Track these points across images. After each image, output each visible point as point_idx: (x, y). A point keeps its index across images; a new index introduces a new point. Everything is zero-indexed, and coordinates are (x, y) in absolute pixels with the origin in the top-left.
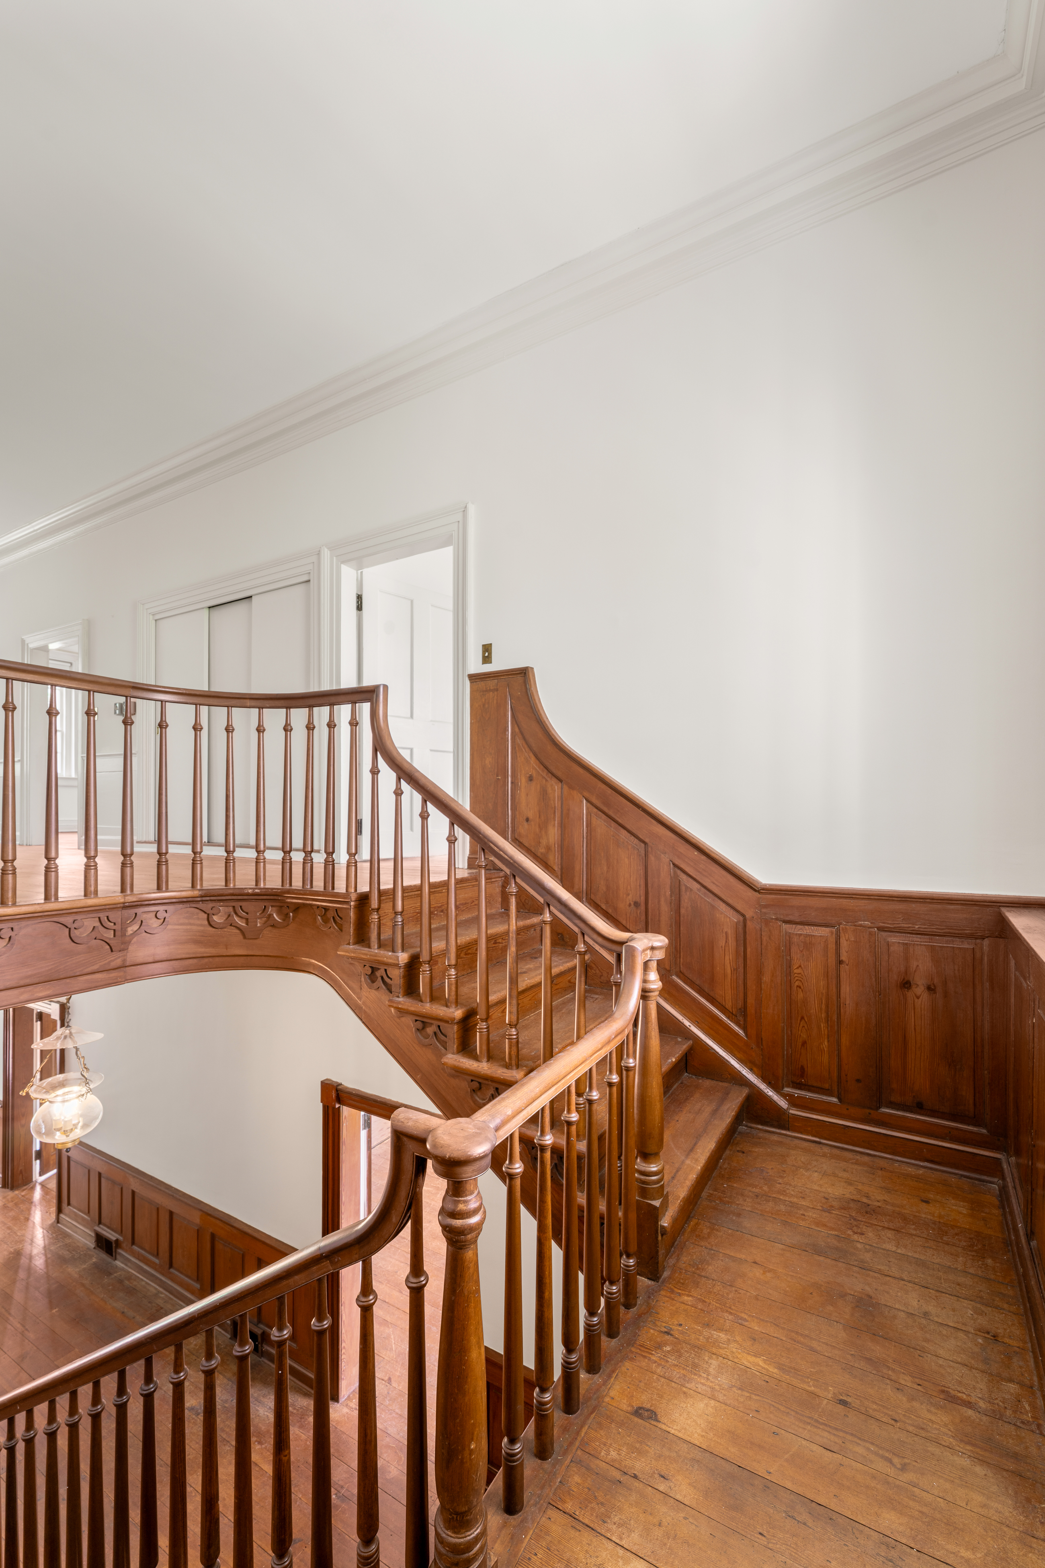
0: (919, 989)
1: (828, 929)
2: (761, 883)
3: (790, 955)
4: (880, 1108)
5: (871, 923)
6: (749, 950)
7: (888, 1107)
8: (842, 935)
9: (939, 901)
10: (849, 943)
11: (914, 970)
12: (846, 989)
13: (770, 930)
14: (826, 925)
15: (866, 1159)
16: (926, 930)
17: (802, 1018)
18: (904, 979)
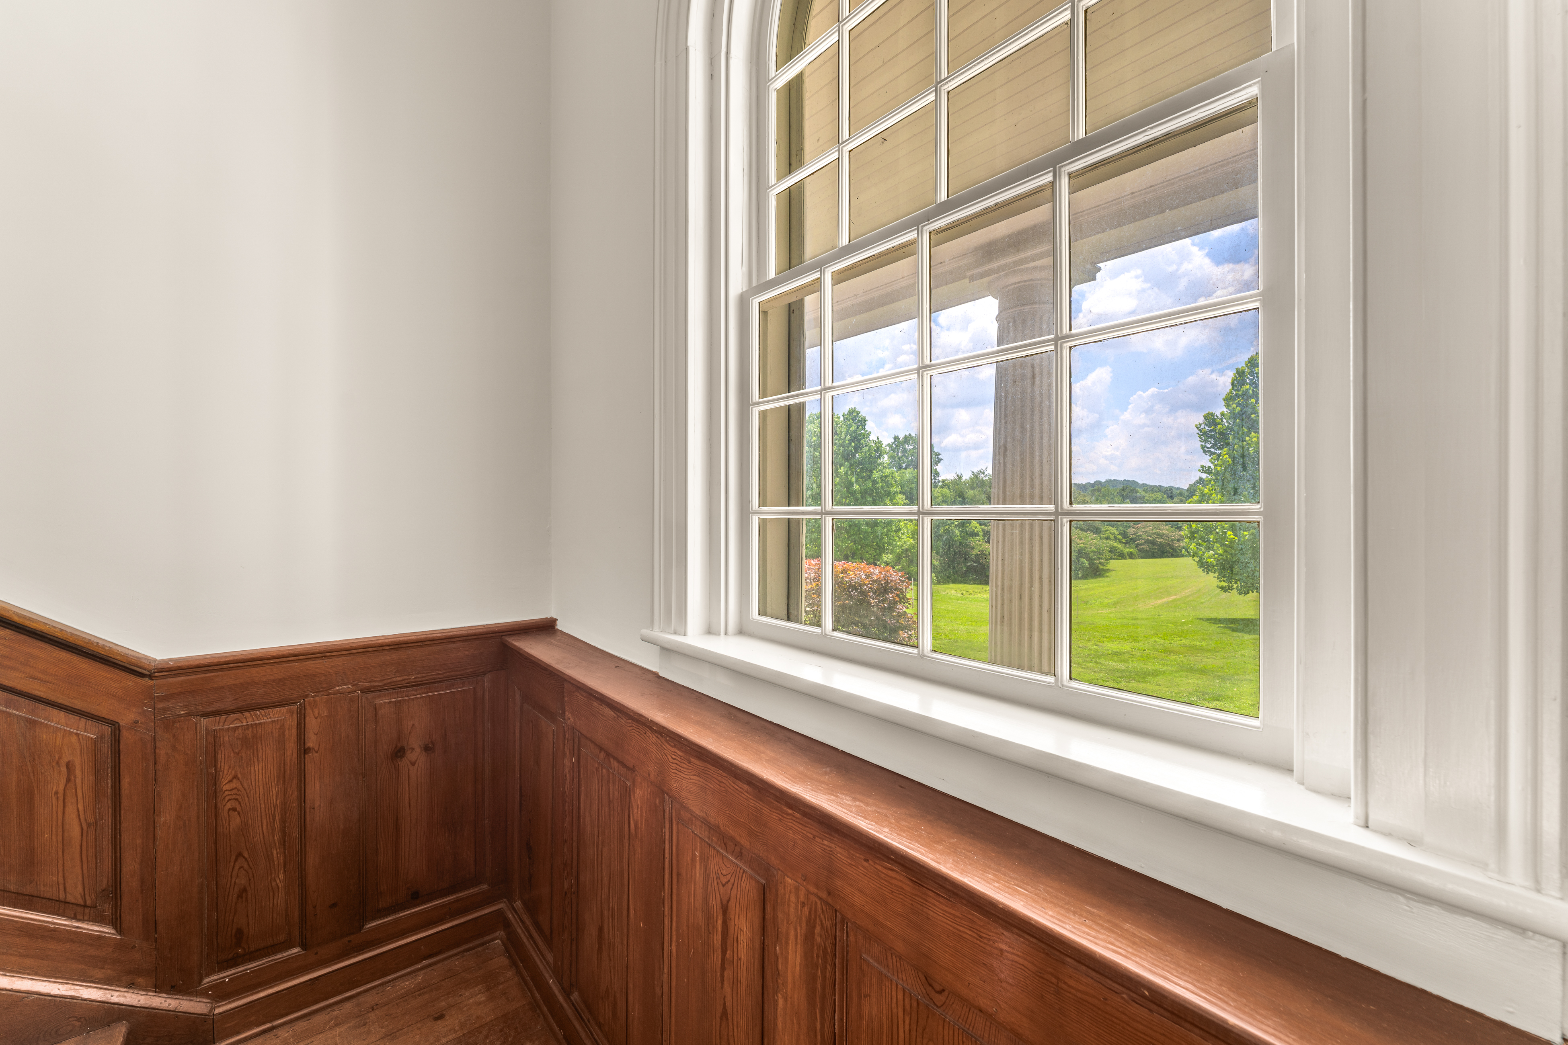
0: (416, 755)
1: (284, 710)
2: (155, 660)
3: (216, 766)
4: (363, 925)
5: (352, 686)
6: (126, 781)
7: (374, 919)
8: (309, 711)
9: (440, 641)
10: (319, 720)
11: (409, 731)
12: (316, 789)
13: (174, 736)
14: (281, 704)
15: (348, 1006)
16: (424, 679)
17: (240, 855)
18: (396, 746)
